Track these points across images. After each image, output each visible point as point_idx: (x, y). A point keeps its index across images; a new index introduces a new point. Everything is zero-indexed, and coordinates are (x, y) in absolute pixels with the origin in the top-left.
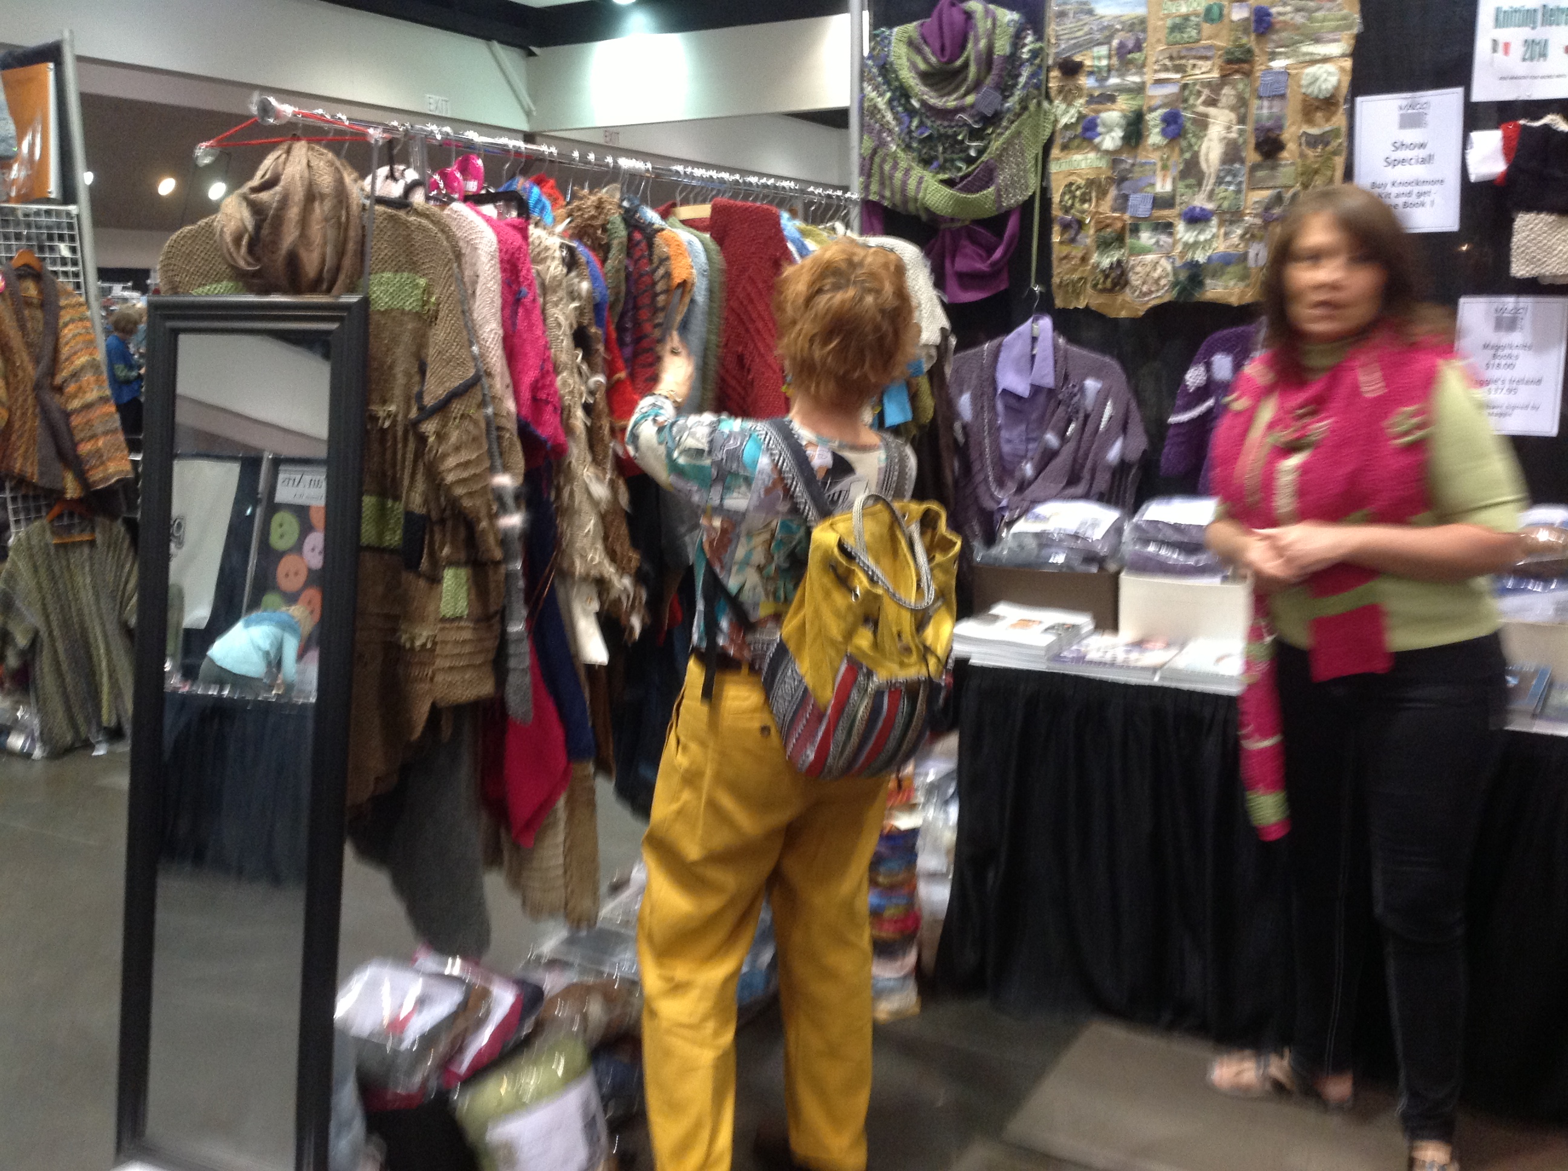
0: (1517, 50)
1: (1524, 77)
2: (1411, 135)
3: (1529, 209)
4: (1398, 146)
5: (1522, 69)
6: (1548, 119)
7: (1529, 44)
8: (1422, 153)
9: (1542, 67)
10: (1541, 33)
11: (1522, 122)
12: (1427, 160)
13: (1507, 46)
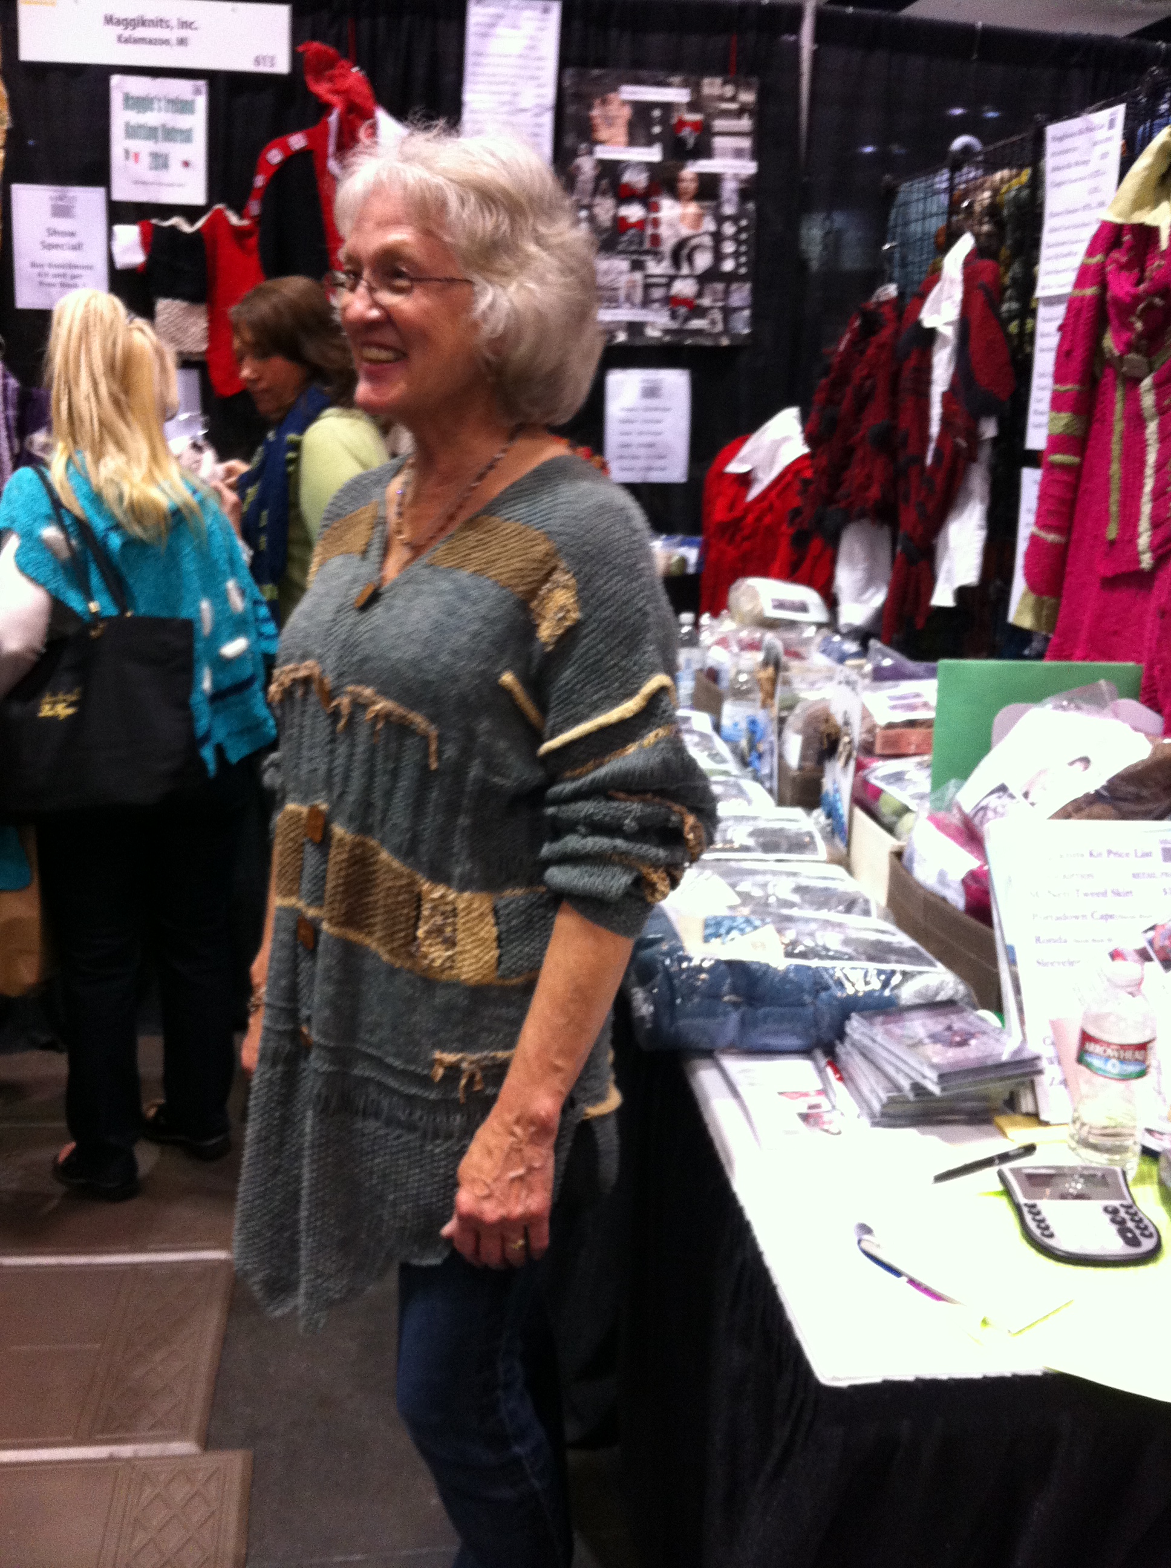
0: (145, 160)
1: (152, 184)
2: (62, 224)
3: (166, 295)
4: (53, 232)
5: (150, 175)
6: (175, 221)
7: (155, 156)
8: (73, 241)
9: (165, 176)
10: (163, 147)
11: (154, 221)
12: (77, 247)
13: (136, 156)
